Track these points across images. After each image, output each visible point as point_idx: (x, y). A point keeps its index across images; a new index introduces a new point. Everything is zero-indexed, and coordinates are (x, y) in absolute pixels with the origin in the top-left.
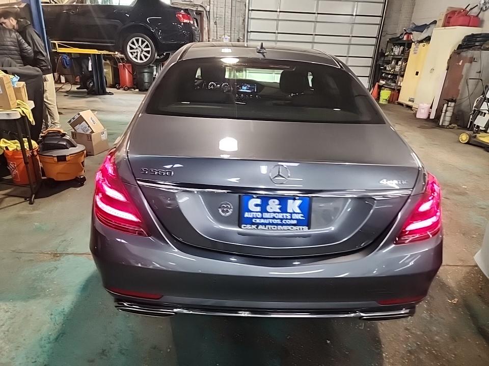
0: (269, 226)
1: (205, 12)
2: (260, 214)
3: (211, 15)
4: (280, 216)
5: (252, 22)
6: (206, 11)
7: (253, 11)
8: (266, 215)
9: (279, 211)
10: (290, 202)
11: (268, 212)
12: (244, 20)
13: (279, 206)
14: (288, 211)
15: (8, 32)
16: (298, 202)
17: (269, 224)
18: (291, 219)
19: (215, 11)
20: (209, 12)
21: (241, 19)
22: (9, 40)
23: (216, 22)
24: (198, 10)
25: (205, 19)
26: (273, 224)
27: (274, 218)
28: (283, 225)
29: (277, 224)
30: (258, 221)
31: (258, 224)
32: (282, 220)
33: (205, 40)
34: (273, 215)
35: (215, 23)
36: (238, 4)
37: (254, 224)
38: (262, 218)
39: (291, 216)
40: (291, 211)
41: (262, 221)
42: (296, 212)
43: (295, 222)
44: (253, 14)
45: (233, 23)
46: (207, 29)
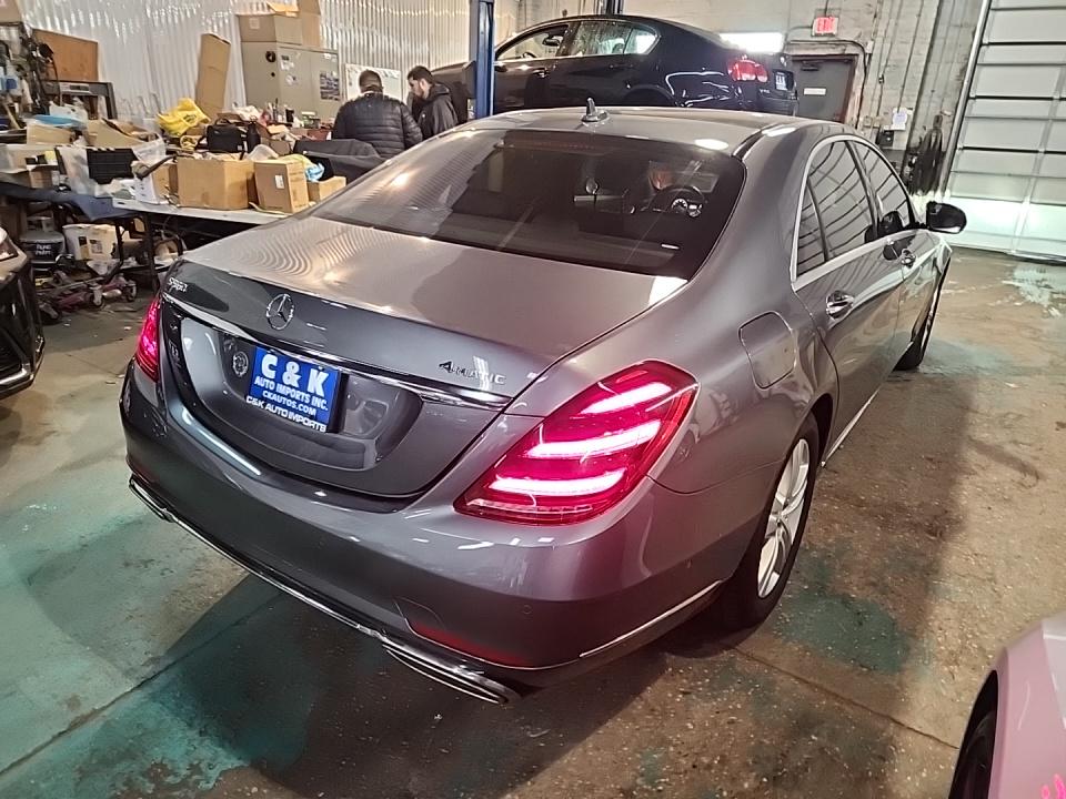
0: (280, 409)
1: (861, 57)
2: (272, 383)
3: (872, 63)
4: (297, 395)
5: (983, 73)
6: (865, 55)
7: (991, 47)
8: (281, 388)
9: (296, 385)
10: (313, 372)
11: (283, 384)
12: (963, 71)
13: (298, 377)
14: (309, 390)
15: (390, 106)
16: (324, 376)
17: (281, 405)
18: (309, 405)
19: (886, 52)
20: (870, 55)
21: (956, 68)
22: (390, 117)
23: (883, 77)
24: (846, 52)
25: (859, 72)
26: (285, 406)
27: (288, 397)
28: (296, 412)
29: (290, 409)
30: (269, 396)
31: (267, 401)
32: (298, 402)
33: (848, 119)
34: (288, 391)
35: (881, 80)
36: (953, 33)
37: (262, 398)
38: (274, 392)
39: (311, 399)
40: (312, 391)
41: (275, 398)
42: (318, 393)
43: (313, 412)
44: (990, 55)
45: (929, 78)
46: (858, 94)
